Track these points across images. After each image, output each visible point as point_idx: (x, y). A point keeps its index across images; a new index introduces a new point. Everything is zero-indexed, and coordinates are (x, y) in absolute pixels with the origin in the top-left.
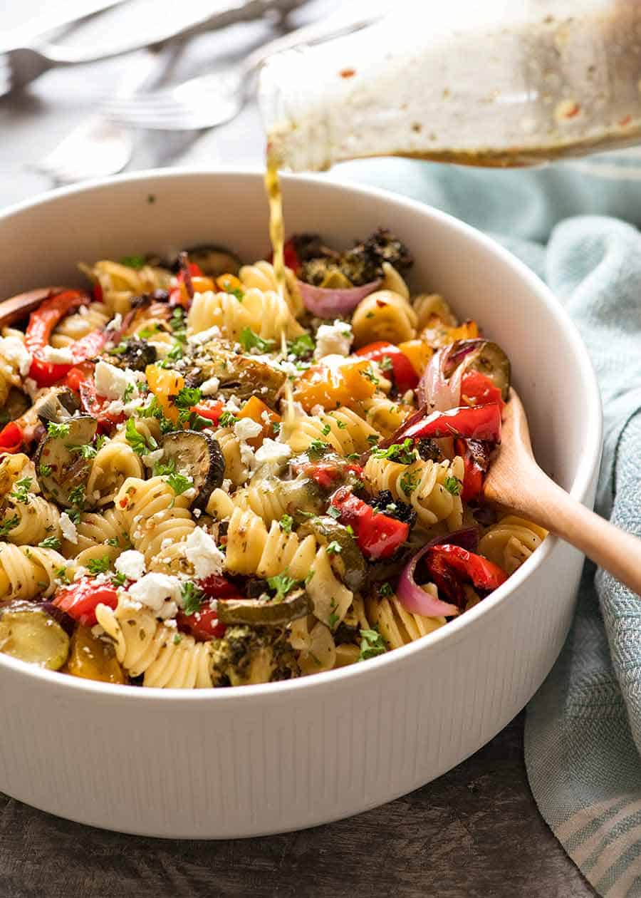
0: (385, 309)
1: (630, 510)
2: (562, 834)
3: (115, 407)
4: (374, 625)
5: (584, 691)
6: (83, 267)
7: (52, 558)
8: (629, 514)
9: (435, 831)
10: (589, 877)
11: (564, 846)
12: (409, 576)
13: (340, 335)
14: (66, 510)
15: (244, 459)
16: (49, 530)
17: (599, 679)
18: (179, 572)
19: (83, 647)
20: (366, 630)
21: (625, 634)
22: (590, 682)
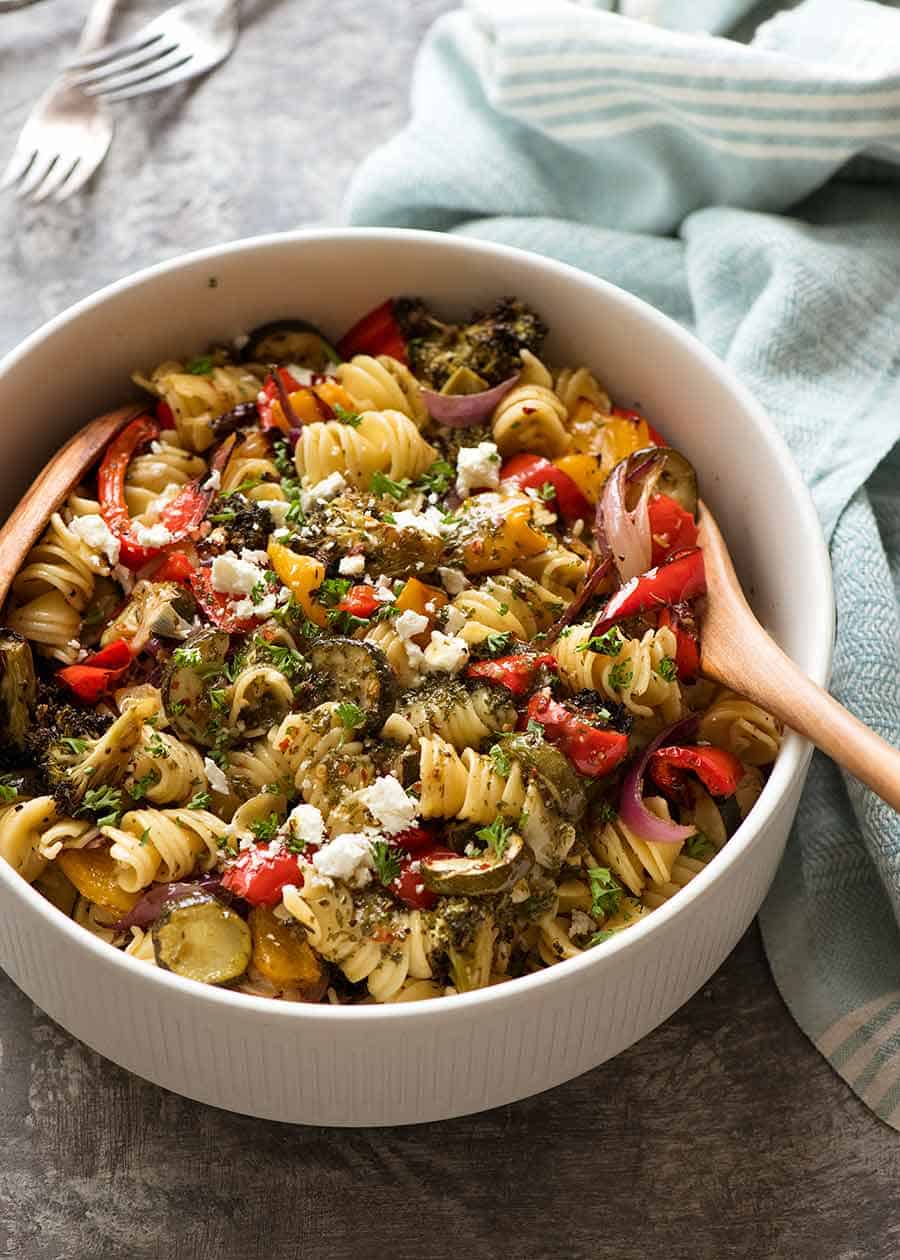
0: (533, 415)
1: (861, 646)
2: (827, 1045)
3: (244, 609)
4: (603, 863)
5: (821, 856)
6: (138, 379)
7: (208, 824)
8: (861, 651)
9: (678, 1058)
10: (865, 1098)
11: (830, 1061)
12: (637, 796)
13: (487, 462)
14: (209, 753)
15: (412, 662)
16: (195, 782)
17: (837, 840)
18: (364, 826)
19: (266, 934)
20: (594, 868)
21: (879, 810)
22: (826, 843)
